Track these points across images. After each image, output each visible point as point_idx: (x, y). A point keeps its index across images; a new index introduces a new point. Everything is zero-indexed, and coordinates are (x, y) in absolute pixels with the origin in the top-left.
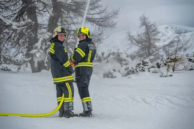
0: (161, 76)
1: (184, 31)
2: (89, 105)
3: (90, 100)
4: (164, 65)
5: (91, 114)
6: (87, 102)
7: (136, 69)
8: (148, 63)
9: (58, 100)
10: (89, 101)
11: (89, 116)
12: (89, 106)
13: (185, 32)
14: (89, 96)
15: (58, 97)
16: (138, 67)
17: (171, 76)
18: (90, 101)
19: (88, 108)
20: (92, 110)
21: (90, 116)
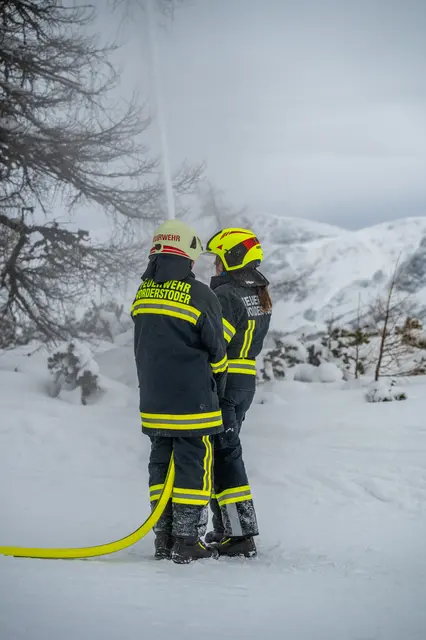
0: (370, 399)
1: (300, 235)
2: (247, 515)
3: (248, 497)
4: (331, 354)
5: (252, 547)
6: (238, 505)
7: (263, 371)
8: (295, 349)
9: (152, 493)
10: (245, 502)
11: (247, 556)
12: (247, 520)
13: (303, 240)
14: (245, 483)
15: (151, 485)
16: (270, 364)
17: (402, 397)
18: (251, 502)
19: (243, 525)
20: (258, 534)
21: (251, 553)
